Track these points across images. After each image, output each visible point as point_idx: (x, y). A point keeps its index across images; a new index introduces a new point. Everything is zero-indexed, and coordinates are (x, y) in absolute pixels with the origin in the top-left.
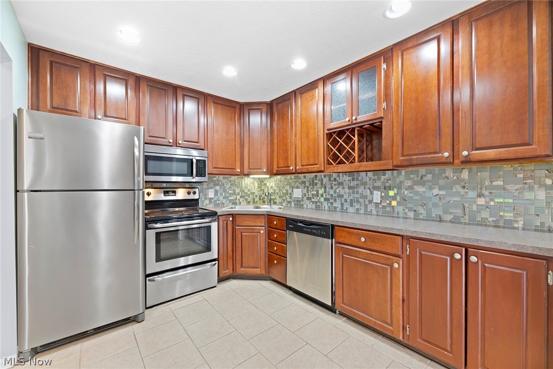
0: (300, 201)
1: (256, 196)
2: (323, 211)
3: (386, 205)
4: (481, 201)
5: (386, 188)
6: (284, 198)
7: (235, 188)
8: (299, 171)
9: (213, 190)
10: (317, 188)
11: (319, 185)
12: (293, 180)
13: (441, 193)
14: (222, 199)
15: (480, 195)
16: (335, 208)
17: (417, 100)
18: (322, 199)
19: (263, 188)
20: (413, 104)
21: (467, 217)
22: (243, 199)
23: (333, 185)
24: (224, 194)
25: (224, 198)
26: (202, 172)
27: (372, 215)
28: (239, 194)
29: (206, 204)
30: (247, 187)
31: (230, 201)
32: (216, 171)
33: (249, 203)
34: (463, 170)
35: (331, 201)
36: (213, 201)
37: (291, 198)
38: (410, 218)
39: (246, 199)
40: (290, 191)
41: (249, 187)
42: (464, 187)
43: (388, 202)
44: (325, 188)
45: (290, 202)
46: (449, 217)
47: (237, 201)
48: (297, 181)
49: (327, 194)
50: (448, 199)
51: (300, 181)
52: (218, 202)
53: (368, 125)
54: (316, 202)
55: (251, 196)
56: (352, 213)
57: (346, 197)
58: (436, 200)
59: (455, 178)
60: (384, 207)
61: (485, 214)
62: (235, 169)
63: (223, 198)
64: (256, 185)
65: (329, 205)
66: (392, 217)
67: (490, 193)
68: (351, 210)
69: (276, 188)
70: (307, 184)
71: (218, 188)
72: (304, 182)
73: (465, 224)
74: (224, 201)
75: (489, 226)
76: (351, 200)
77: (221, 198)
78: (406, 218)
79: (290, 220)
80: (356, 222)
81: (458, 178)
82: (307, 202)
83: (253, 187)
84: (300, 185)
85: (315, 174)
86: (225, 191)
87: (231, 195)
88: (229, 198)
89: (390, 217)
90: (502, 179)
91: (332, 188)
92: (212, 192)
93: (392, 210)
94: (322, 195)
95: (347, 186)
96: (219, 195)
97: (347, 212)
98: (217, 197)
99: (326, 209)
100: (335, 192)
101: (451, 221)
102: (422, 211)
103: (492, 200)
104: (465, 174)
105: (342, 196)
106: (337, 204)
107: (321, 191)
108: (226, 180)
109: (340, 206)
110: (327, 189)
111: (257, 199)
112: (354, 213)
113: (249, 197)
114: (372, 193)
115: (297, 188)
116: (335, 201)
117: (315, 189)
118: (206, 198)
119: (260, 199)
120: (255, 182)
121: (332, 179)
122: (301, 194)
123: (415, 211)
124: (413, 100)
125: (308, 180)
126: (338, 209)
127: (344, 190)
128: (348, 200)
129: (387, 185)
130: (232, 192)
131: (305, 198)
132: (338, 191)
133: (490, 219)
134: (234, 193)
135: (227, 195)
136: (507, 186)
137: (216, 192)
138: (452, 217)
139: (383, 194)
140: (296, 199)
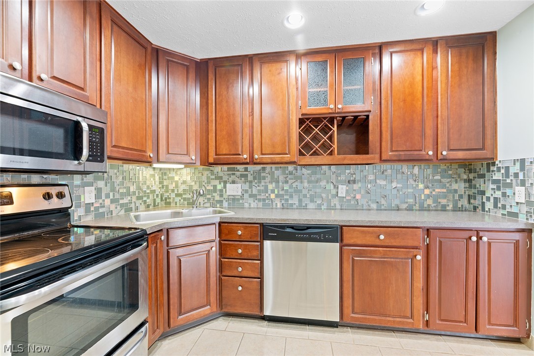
0: (238, 200)
1: (157, 196)
2: (274, 210)
3: (350, 198)
4: (427, 192)
5: (351, 182)
6: (208, 196)
7: (128, 185)
8: (258, 161)
9: (93, 188)
10: (265, 183)
11: (268, 179)
12: (225, 173)
13: (398, 185)
14: (109, 203)
15: (427, 187)
16: (292, 205)
17: (404, 101)
18: (273, 196)
19: (165, 184)
20: (402, 104)
21: (417, 205)
22: (140, 201)
23: (287, 179)
24: (111, 194)
25: (112, 201)
26: (97, 152)
27: (336, 209)
28: (134, 193)
29: (80, 217)
30: (145, 183)
31: (122, 205)
32: (118, 152)
33: (148, 206)
34: (415, 167)
35: (285, 197)
36: (92, 209)
37: (221, 196)
38: (373, 209)
39: (145, 202)
40: (219, 187)
41: (148, 183)
42: (415, 181)
43: (352, 195)
44: (277, 182)
45: (221, 202)
46: (404, 206)
47: (133, 205)
48: (234, 174)
49: (280, 190)
50: (404, 191)
51: (238, 173)
52: (101, 210)
53: (352, 116)
54: (264, 200)
55: (151, 196)
56: (313, 209)
57: (305, 192)
58: (395, 192)
59: (409, 173)
60: (349, 201)
61: (430, 202)
62: (145, 152)
63: (111, 203)
64: (157, 178)
65: (283, 202)
66: (357, 209)
67: (433, 185)
68: (311, 206)
69: (193, 184)
70: (250, 178)
71: (101, 184)
72: (246, 176)
73: (416, 210)
74: (113, 207)
75: (432, 210)
76: (311, 195)
77: (107, 202)
78: (369, 210)
79: (271, 226)
80: (373, 220)
81: (411, 174)
82: (251, 200)
83: (153, 182)
84: (237, 179)
85: (262, 166)
86: (113, 189)
87: (123, 195)
88: (121, 202)
89: (354, 209)
90: (439, 175)
91: (287, 182)
92: (90, 192)
93: (356, 203)
94: (273, 191)
95: (306, 181)
96: (103, 198)
97: (306, 209)
98: (101, 201)
99: (278, 206)
100: (291, 187)
101: (406, 209)
102: (383, 202)
103: (434, 190)
104: (416, 170)
105: (301, 191)
106: (295, 201)
107: (270, 187)
108: (115, 171)
109: (297, 203)
110: (280, 184)
111: (158, 200)
112: (316, 209)
113: (148, 198)
114: (336, 187)
115: (234, 182)
116: (291, 196)
117: (263, 184)
118: (79, 206)
119: (162, 200)
120: (156, 175)
121: (287, 172)
122: (240, 190)
123: (377, 202)
124: (401, 100)
125: (252, 172)
126: (295, 207)
127: (302, 185)
128: (308, 196)
129: (352, 178)
130: (125, 191)
131: (246, 196)
132: (294, 186)
133: (433, 205)
134: (128, 193)
135: (117, 196)
136: (442, 180)
137: (99, 191)
138: (407, 205)
139: (347, 188)
140: (232, 197)
